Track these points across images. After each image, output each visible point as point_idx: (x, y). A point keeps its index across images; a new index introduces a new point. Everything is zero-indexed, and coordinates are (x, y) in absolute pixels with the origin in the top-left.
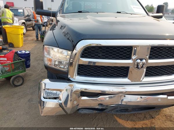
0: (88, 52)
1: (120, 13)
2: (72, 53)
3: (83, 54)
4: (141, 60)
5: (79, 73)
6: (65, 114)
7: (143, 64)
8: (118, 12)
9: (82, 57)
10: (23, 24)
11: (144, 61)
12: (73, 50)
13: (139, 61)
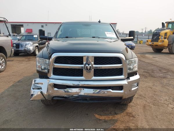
0: (58, 60)
1: (94, 37)
2: (49, 61)
3: (55, 61)
4: (89, 65)
5: (54, 73)
6: (44, 99)
7: (90, 67)
8: (93, 37)
9: (55, 63)
10: (37, 47)
11: (90, 65)
12: (50, 59)
13: (87, 65)
